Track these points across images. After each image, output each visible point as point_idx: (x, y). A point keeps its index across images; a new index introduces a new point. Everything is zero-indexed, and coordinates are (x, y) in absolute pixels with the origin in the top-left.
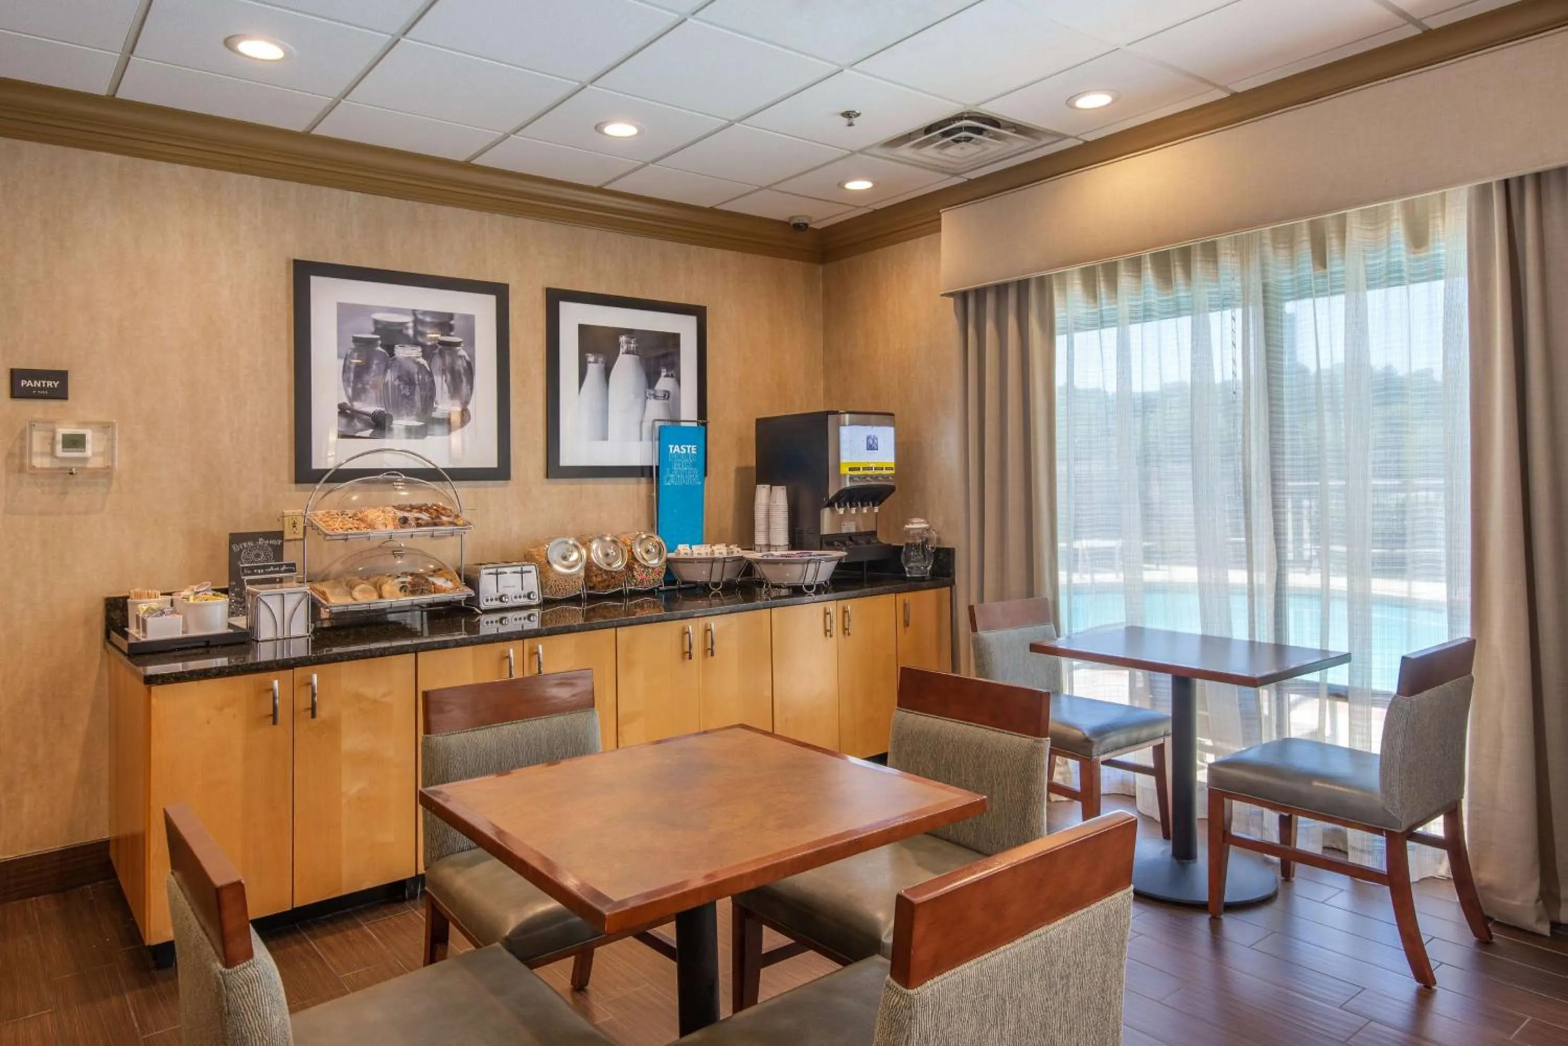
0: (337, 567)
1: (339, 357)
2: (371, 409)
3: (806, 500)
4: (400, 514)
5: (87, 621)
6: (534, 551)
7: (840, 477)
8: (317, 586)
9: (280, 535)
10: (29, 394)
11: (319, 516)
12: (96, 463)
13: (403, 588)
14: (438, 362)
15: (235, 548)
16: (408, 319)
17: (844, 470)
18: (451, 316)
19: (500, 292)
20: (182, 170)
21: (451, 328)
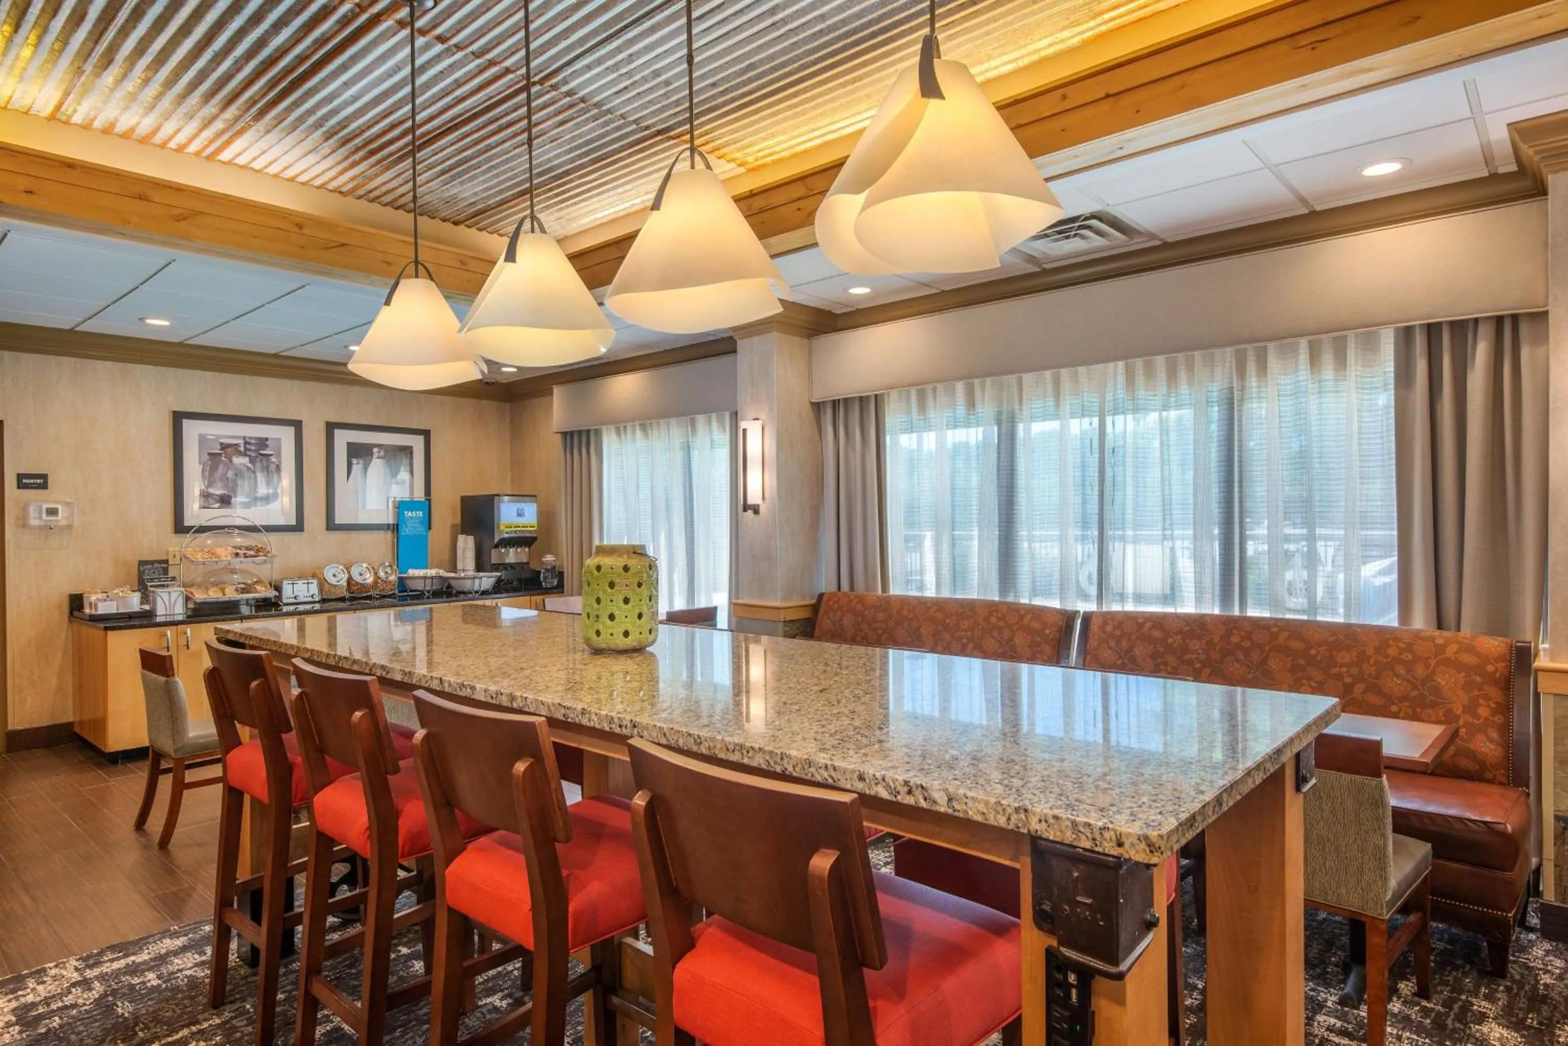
0: (199, 579)
1: (200, 463)
2: (219, 492)
3: (486, 544)
4: (235, 551)
5: (59, 607)
6: (318, 572)
7: (501, 532)
8: (189, 589)
9: (166, 561)
10: (27, 487)
11: (189, 552)
12: (64, 523)
13: (237, 590)
14: (258, 464)
15: (142, 568)
16: (241, 442)
17: (502, 528)
18: (267, 439)
19: (297, 425)
20: (109, 364)
21: (267, 446)
